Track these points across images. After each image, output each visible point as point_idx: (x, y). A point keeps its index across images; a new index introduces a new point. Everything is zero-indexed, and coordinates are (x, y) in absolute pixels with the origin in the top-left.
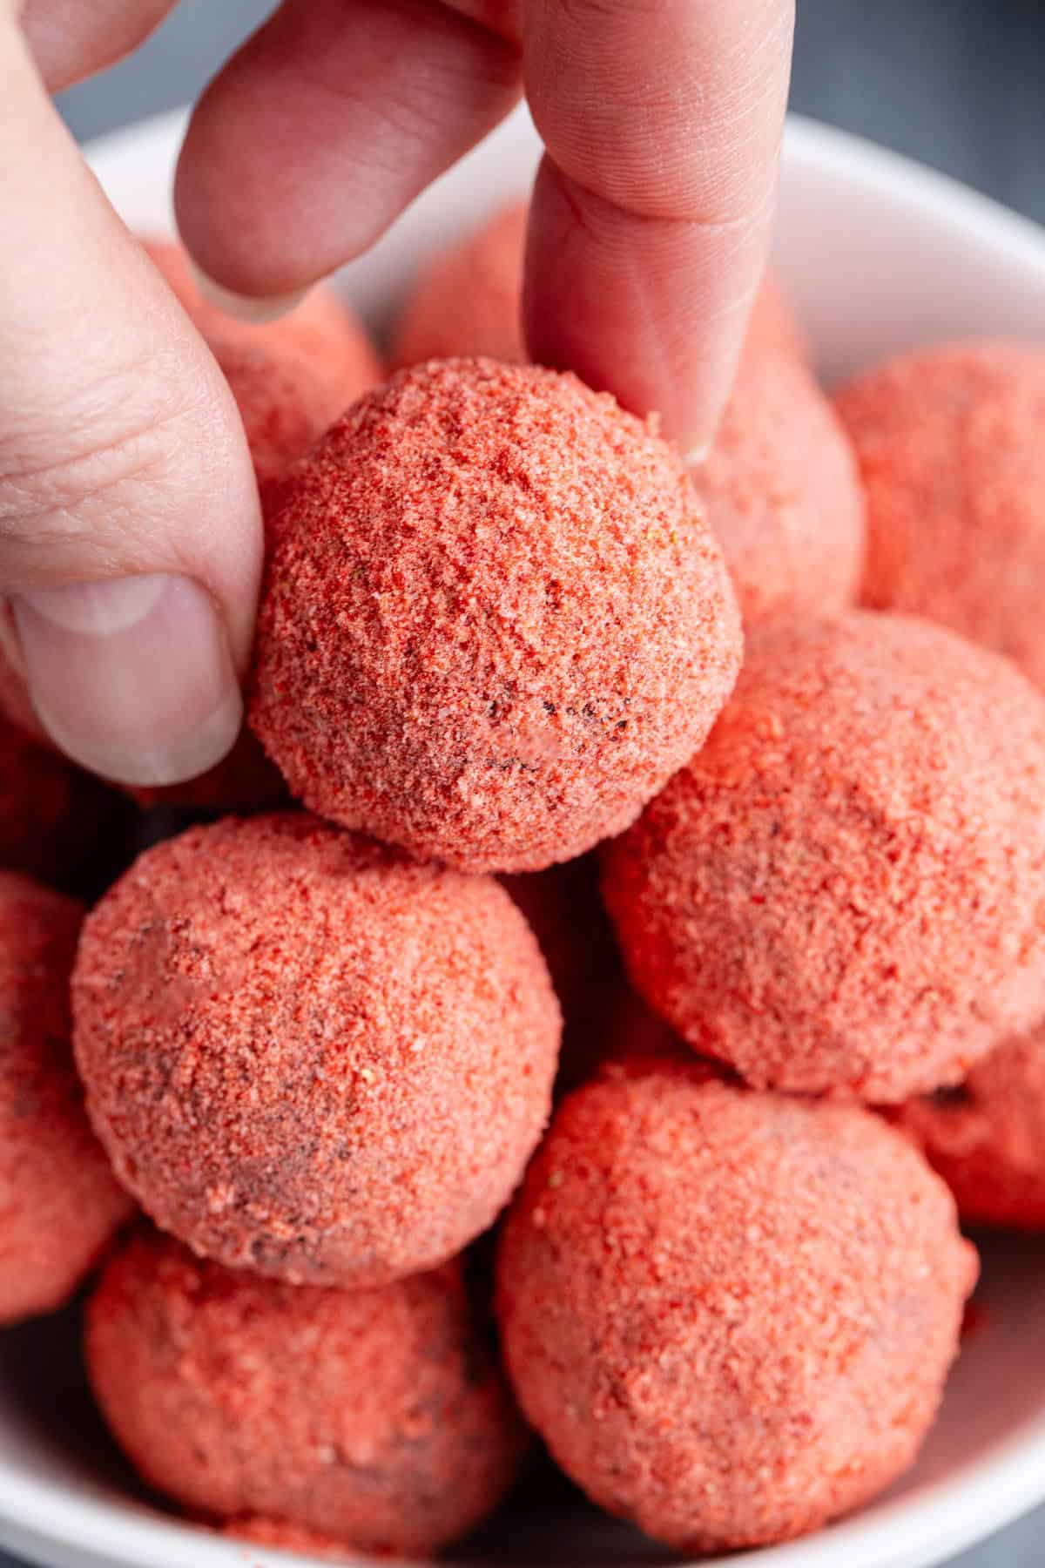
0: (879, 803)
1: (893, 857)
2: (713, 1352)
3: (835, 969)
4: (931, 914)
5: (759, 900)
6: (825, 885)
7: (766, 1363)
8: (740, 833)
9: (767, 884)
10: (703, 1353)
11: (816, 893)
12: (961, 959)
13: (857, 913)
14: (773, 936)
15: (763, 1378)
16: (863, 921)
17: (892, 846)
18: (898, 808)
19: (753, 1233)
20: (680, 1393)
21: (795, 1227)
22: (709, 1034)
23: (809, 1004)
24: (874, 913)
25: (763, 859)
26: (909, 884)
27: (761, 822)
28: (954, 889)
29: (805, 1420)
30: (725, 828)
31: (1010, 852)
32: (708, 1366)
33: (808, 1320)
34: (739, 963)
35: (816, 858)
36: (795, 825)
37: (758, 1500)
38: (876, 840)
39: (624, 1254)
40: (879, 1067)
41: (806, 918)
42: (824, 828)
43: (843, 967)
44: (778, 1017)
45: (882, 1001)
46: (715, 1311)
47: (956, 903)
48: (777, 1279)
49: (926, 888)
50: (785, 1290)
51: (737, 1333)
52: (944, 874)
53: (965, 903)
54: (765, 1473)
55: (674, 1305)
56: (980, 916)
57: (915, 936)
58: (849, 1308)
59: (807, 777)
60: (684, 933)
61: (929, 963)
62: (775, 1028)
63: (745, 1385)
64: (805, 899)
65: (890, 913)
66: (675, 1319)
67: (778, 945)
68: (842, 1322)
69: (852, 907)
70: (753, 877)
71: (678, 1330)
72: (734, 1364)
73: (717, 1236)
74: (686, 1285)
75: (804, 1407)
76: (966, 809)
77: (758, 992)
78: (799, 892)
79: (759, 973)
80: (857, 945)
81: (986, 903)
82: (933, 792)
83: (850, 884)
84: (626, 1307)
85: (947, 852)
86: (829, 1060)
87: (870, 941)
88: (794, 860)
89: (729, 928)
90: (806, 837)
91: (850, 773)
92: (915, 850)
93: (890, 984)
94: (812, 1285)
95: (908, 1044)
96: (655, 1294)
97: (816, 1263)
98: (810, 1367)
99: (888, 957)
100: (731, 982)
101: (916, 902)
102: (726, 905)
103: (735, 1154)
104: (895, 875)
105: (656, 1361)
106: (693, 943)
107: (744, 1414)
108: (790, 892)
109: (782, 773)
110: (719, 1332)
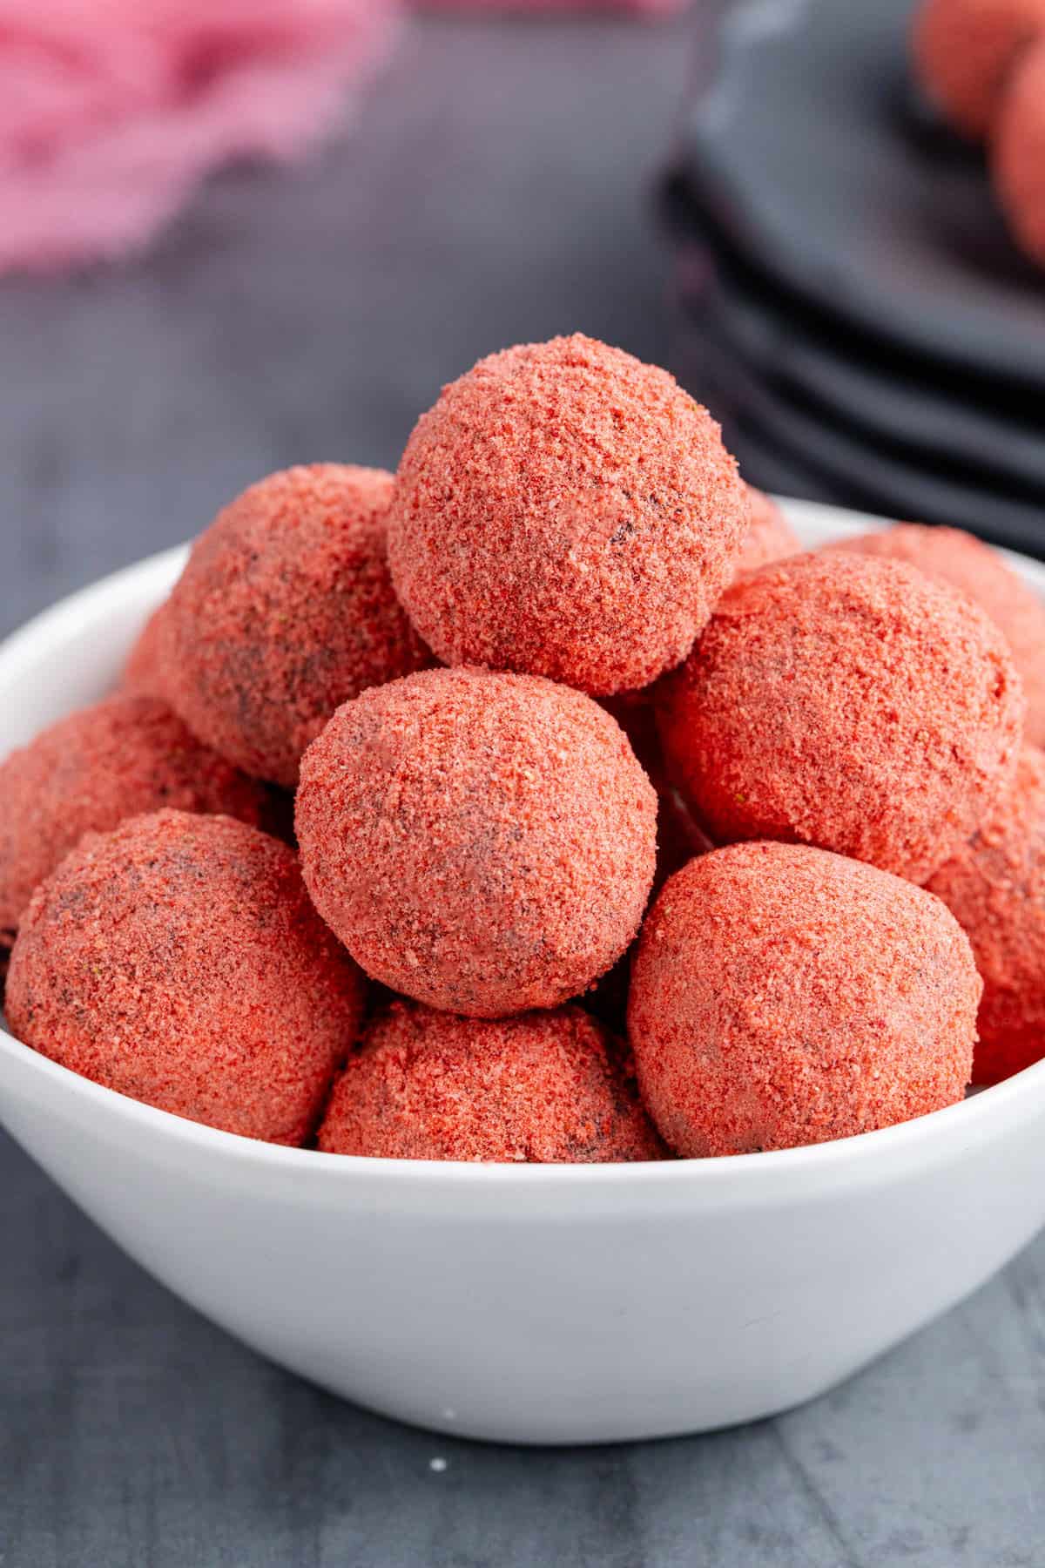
0: (867, 601)
1: (881, 636)
2: (806, 974)
3: (852, 717)
4: (914, 674)
5: (791, 677)
6: (835, 660)
7: (845, 982)
8: (769, 638)
9: (794, 666)
10: (799, 975)
11: (830, 665)
12: (940, 711)
13: (862, 675)
14: (803, 700)
15: (845, 992)
16: (867, 680)
17: (880, 627)
18: (879, 603)
19: (821, 897)
20: (785, 1010)
21: (851, 895)
22: (766, 791)
23: (837, 746)
24: (875, 673)
25: (789, 651)
26: (896, 653)
27: (783, 629)
28: (929, 657)
29: (881, 1025)
30: (758, 639)
31: (964, 642)
32: (803, 985)
33: (871, 950)
34: (781, 727)
35: (828, 643)
36: (809, 626)
37: (853, 1098)
38: (868, 627)
39: (728, 924)
40: (892, 800)
41: (825, 683)
42: (829, 624)
43: (857, 715)
44: (814, 764)
45: (889, 740)
46: (802, 943)
47: (931, 668)
48: (844, 922)
49: (908, 656)
50: (850, 928)
51: (821, 958)
52: (920, 647)
53: (938, 667)
54: (857, 1068)
55: (771, 944)
56: (950, 678)
57: (906, 690)
58: (900, 946)
59: (811, 595)
60: (740, 719)
61: (920, 713)
62: (813, 772)
63: (833, 998)
64: (822, 670)
65: (884, 672)
66: (773, 955)
67: (808, 706)
68: (896, 956)
69: (858, 671)
70: (783, 664)
71: (778, 959)
72: (822, 981)
73: (795, 901)
74: (779, 931)
75: (878, 1012)
76: (928, 606)
77: (798, 744)
78: (818, 666)
79: (797, 730)
80: (865, 697)
81: (953, 670)
82: (903, 596)
83: (855, 655)
84: (738, 956)
85: (919, 633)
86: (857, 793)
87: (875, 694)
88: (811, 647)
89: (770, 701)
90: (818, 631)
91: (843, 588)
92: (897, 631)
93: (893, 725)
94: (870, 926)
95: (911, 779)
96: (756, 941)
97: (871, 913)
98: (878, 987)
99: (889, 704)
100: (778, 744)
101: (903, 664)
102: (768, 685)
103: (799, 862)
104: (885, 647)
105: (765, 986)
106: (746, 724)
107: (835, 1021)
108: (812, 667)
109: (794, 598)
110: (808, 957)
